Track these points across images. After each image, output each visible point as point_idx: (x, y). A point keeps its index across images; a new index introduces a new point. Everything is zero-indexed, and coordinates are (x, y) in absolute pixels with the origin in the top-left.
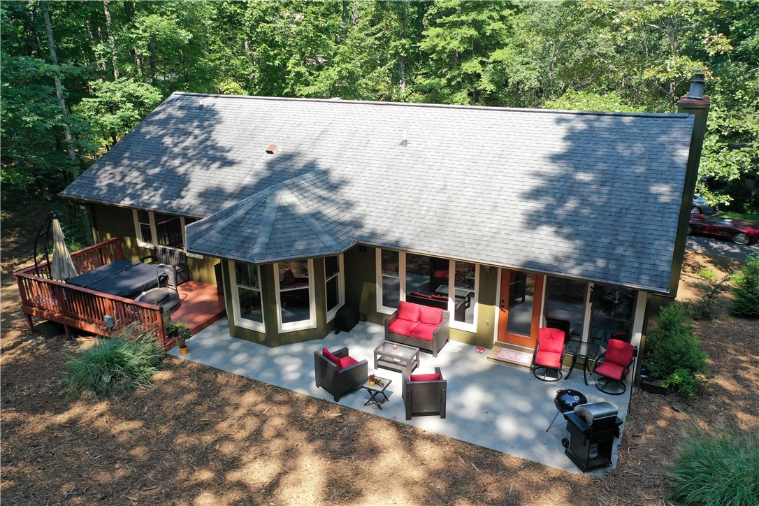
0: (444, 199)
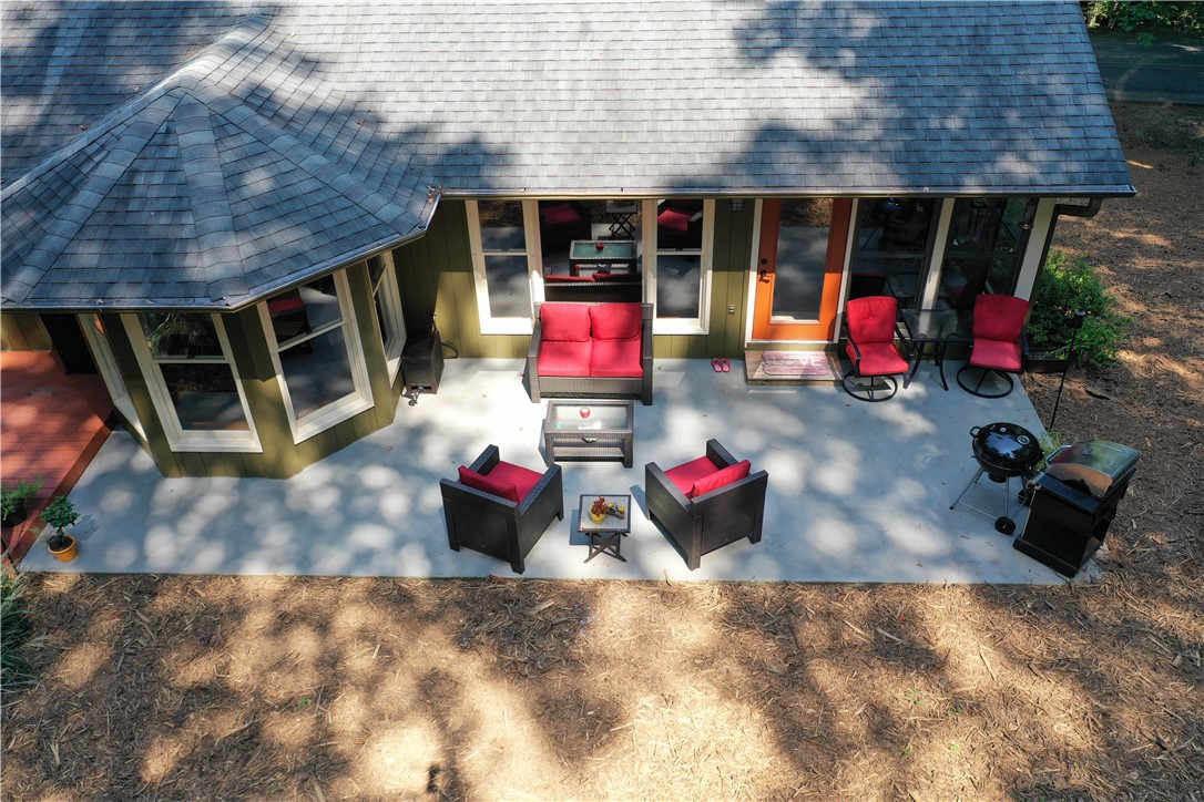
0: (596, 55)
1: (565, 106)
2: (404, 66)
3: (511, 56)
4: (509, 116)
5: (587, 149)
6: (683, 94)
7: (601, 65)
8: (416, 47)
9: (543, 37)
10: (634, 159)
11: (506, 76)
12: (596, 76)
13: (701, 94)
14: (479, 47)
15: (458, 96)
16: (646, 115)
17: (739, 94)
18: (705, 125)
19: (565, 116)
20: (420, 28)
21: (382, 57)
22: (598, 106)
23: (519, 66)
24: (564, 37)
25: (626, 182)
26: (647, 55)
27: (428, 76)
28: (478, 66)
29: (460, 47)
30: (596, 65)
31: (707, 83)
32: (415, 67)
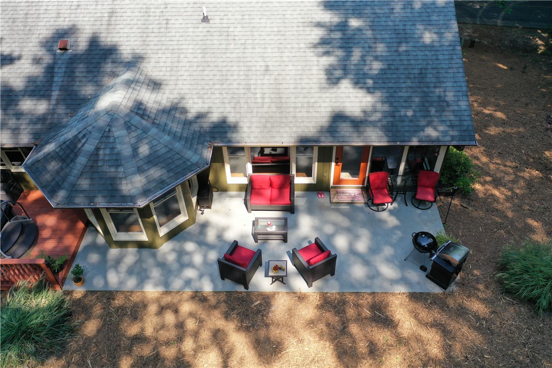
0: (272, 82)
1: (260, 105)
2: (195, 87)
3: (238, 82)
4: (238, 110)
5: (269, 125)
6: (306, 100)
7: (274, 86)
8: (199, 78)
9: (250, 73)
10: (287, 129)
11: (236, 91)
12: (271, 91)
13: (313, 100)
14: (225, 78)
15: (218, 101)
16: (292, 110)
17: (328, 100)
18: (314, 114)
19: (260, 110)
20: (201, 68)
21: (186, 82)
22: (273, 105)
23: (241, 87)
24: (258, 73)
25: (284, 140)
26: (292, 82)
27: (205, 91)
28: (225, 86)
29: (217, 77)
30: (271, 86)
31: (315, 95)
32: (200, 87)
